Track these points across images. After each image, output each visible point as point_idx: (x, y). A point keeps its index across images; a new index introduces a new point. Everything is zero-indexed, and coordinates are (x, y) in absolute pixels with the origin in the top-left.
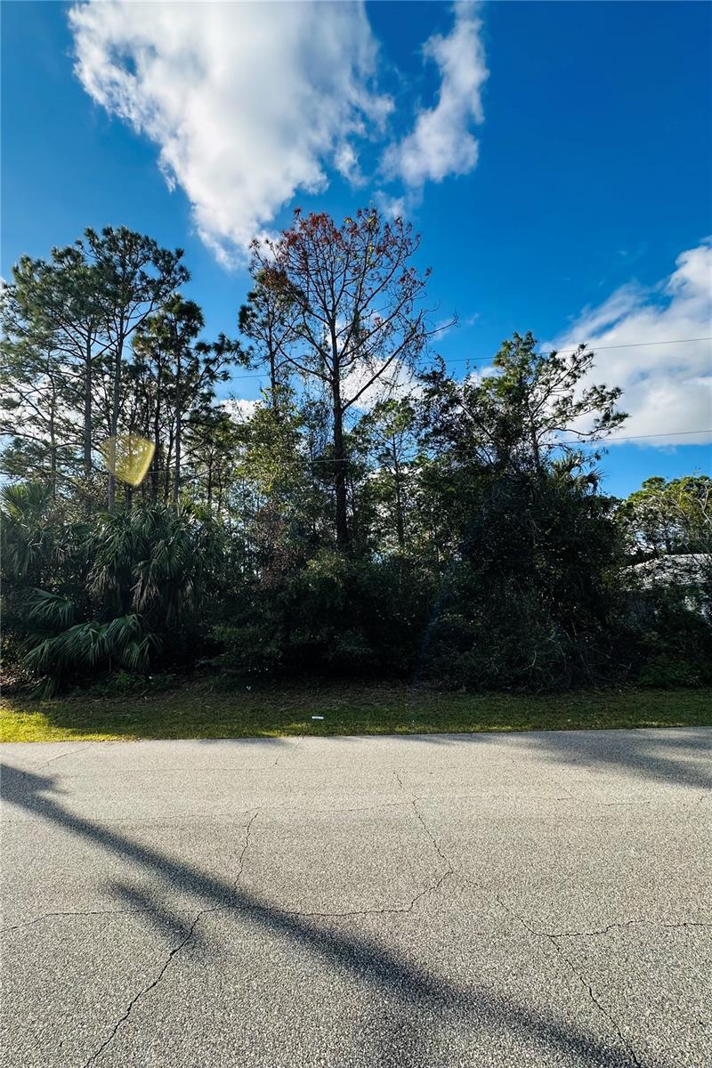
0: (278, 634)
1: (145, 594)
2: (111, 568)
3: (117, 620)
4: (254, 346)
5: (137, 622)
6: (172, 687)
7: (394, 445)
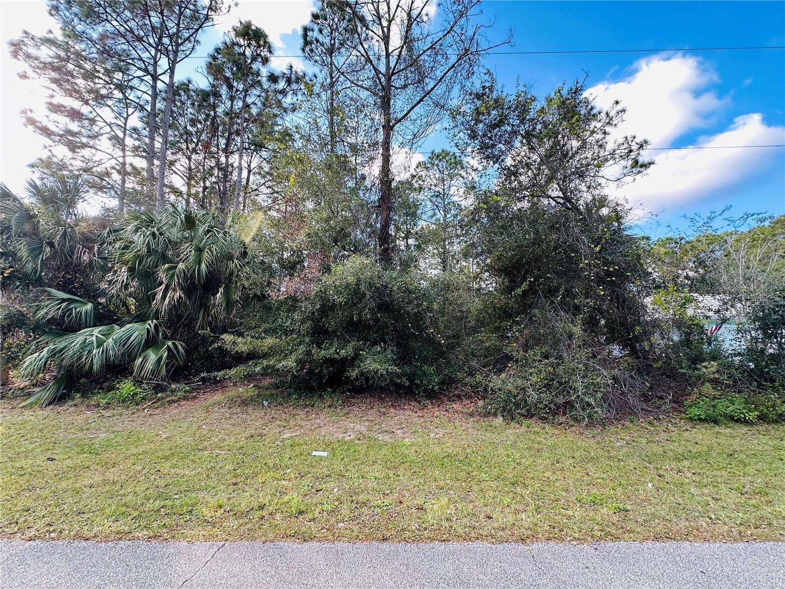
1: (167, 300)
3: (131, 325)
5: (152, 329)
7: (444, 190)
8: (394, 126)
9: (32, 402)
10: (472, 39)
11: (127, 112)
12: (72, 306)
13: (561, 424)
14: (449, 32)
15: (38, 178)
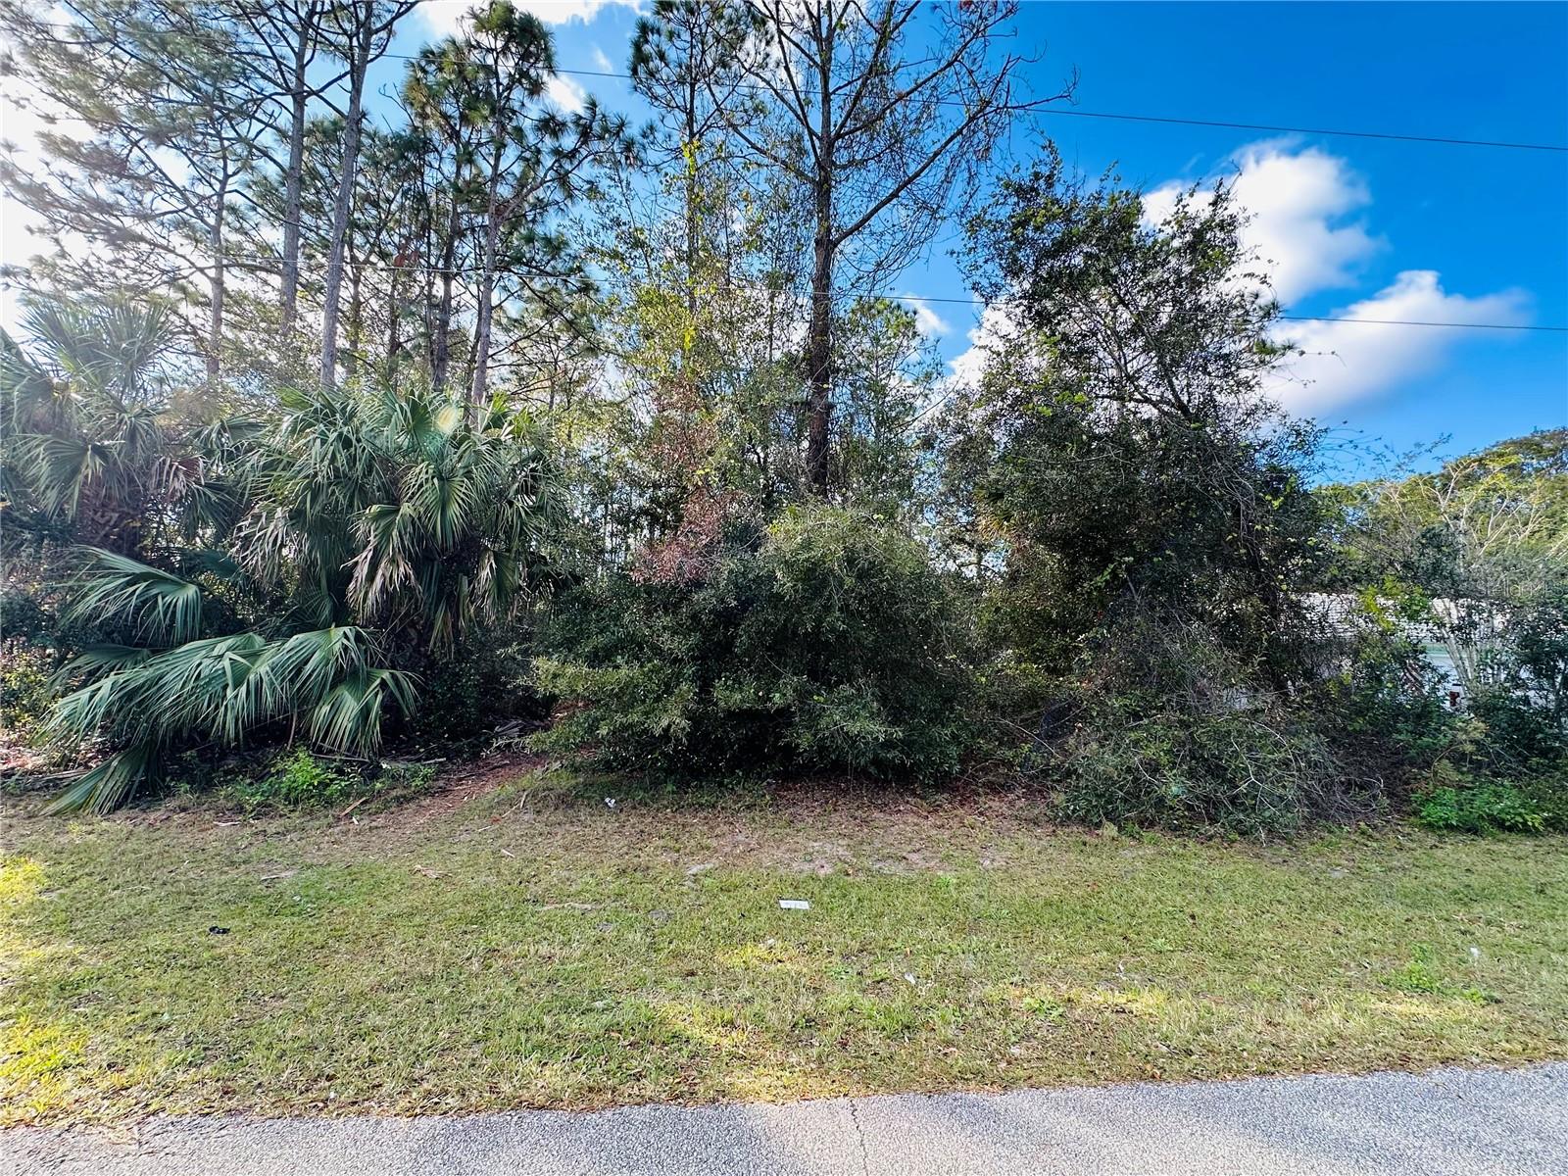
0: (684, 687)
1: (378, 581)
2: (296, 517)
3: (301, 636)
4: (658, 124)
5: (352, 644)
6: (427, 792)
8: (839, 241)
9: (74, 802)
10: (999, 82)
11: (225, 168)
12: (154, 591)
13: (1211, 838)
14: (950, 64)
15: (19, 300)
